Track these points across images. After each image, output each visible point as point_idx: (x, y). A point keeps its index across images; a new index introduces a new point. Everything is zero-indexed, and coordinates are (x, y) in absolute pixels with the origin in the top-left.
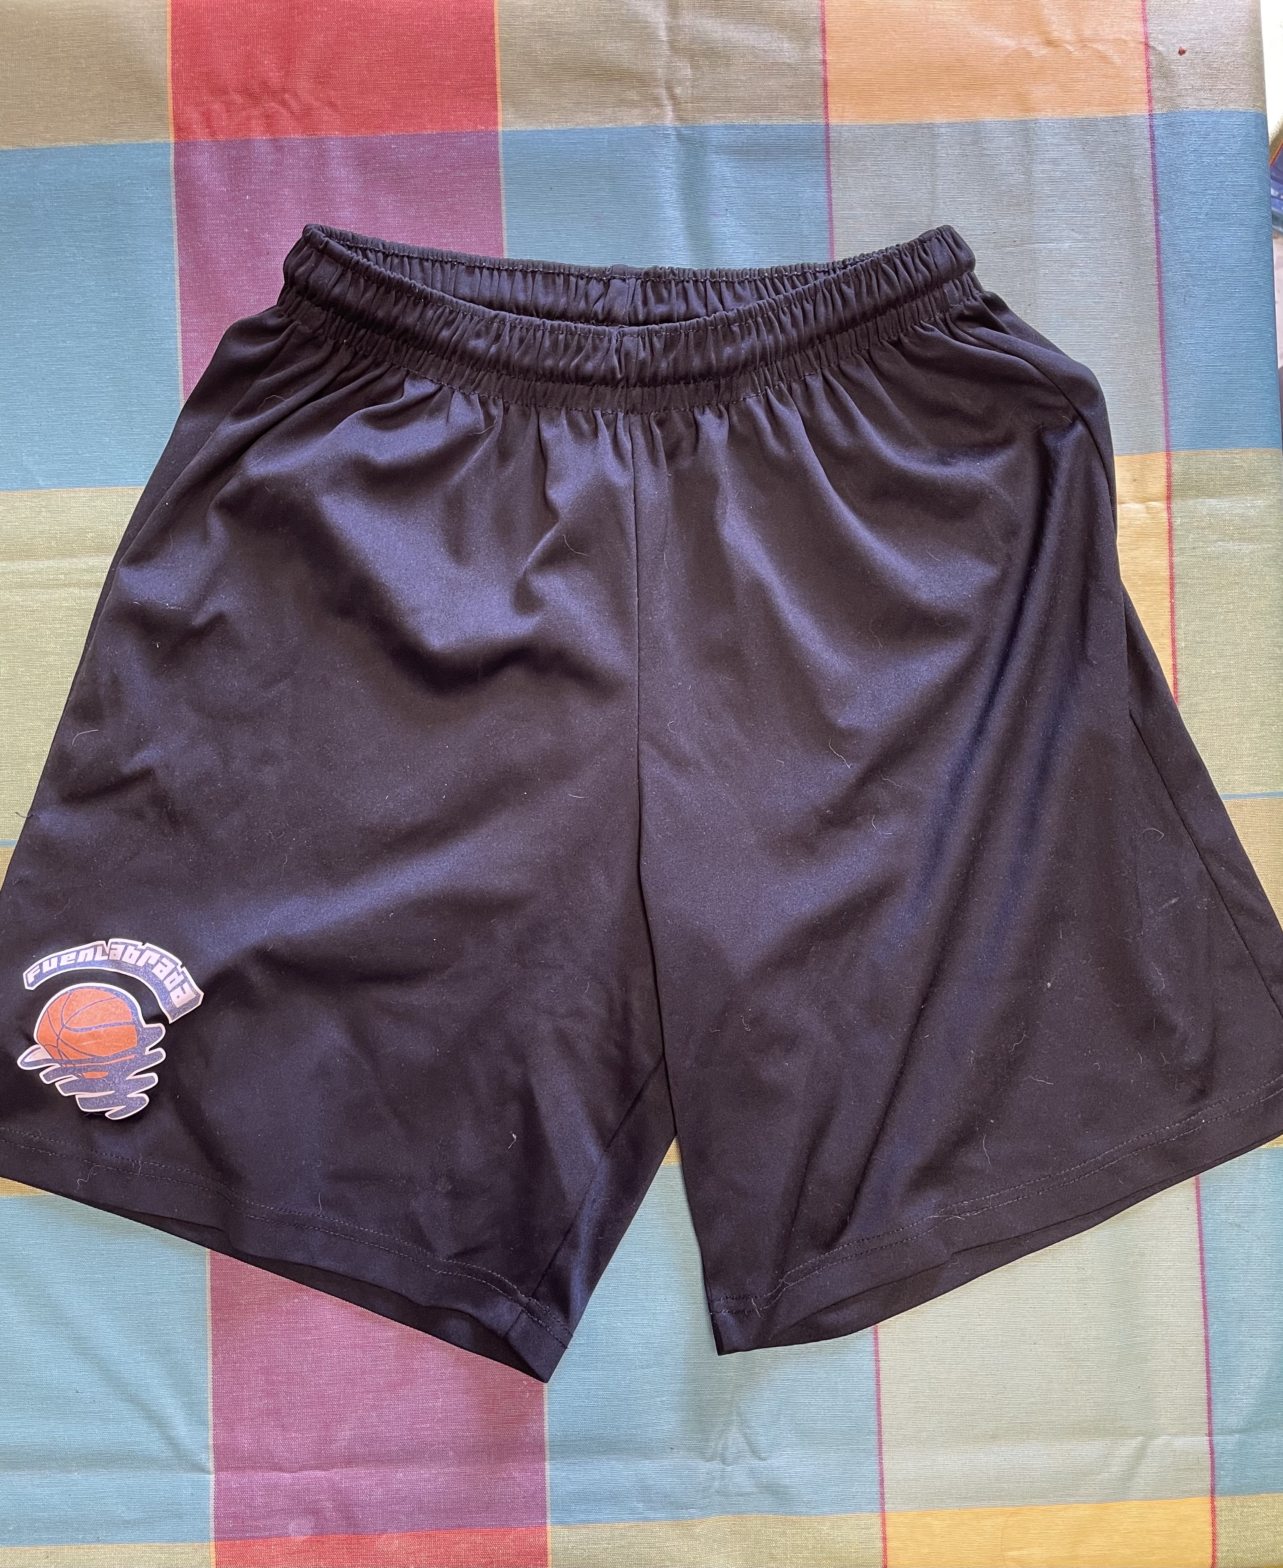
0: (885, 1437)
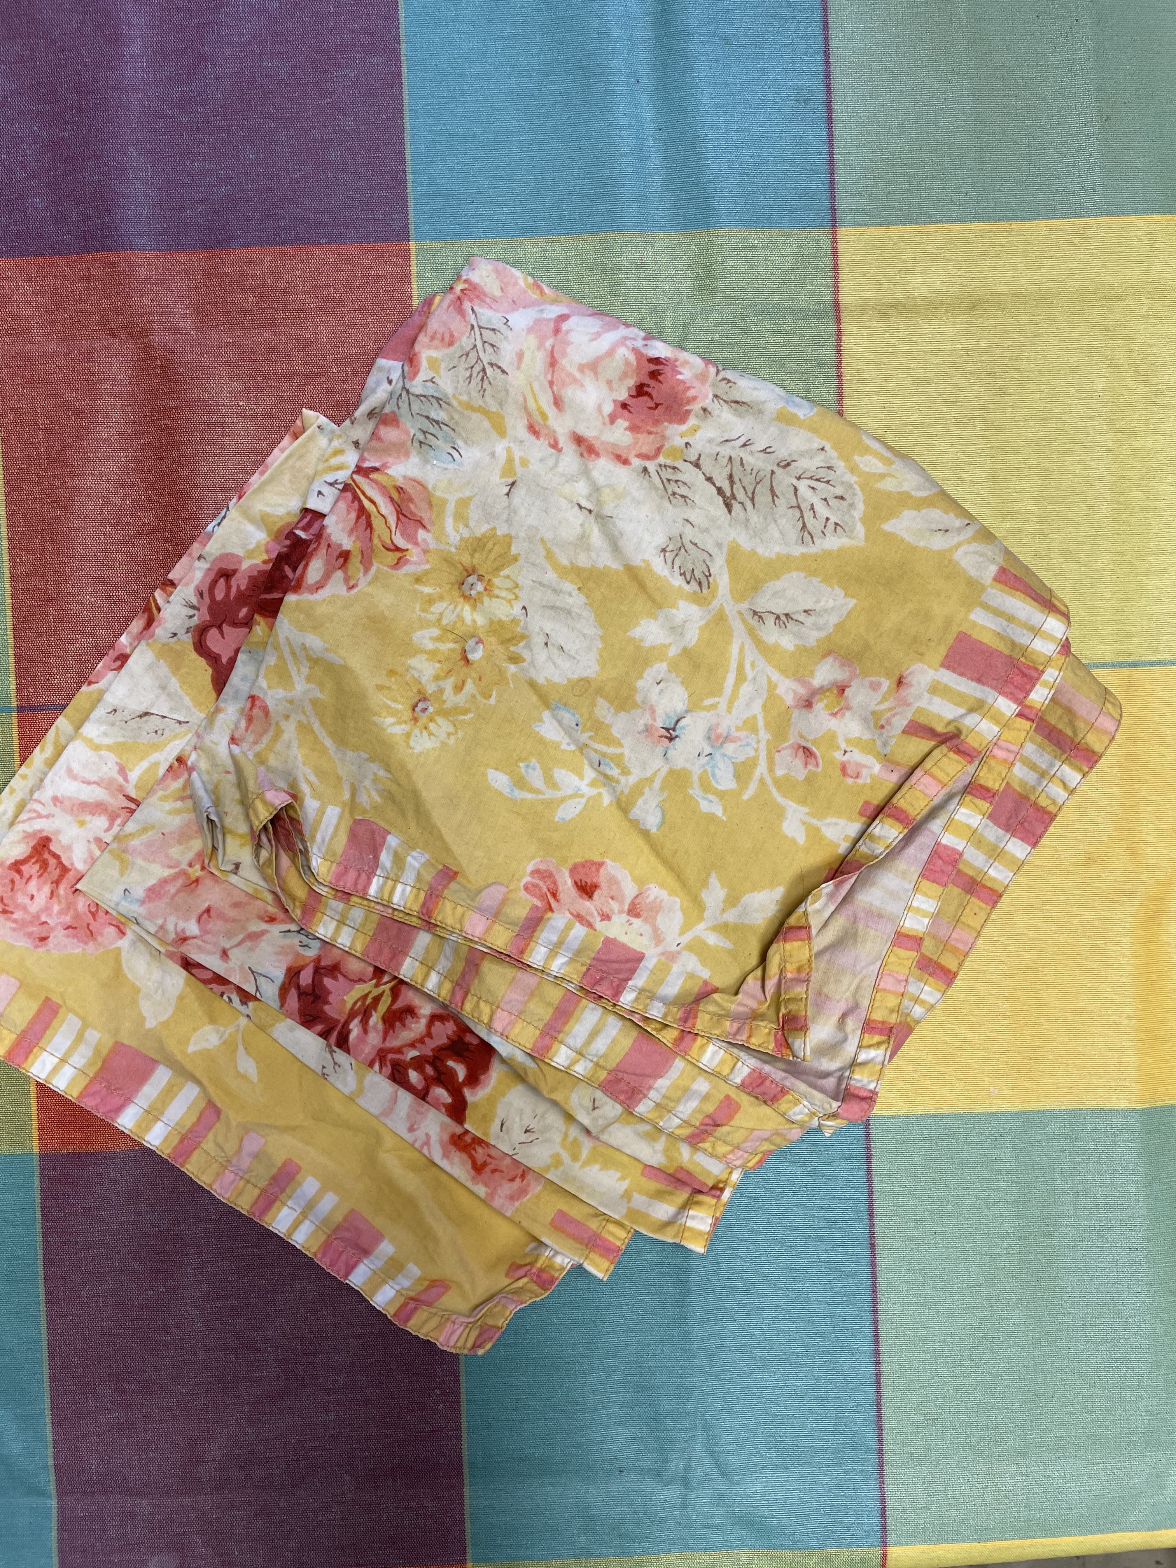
0: (886, 1456)
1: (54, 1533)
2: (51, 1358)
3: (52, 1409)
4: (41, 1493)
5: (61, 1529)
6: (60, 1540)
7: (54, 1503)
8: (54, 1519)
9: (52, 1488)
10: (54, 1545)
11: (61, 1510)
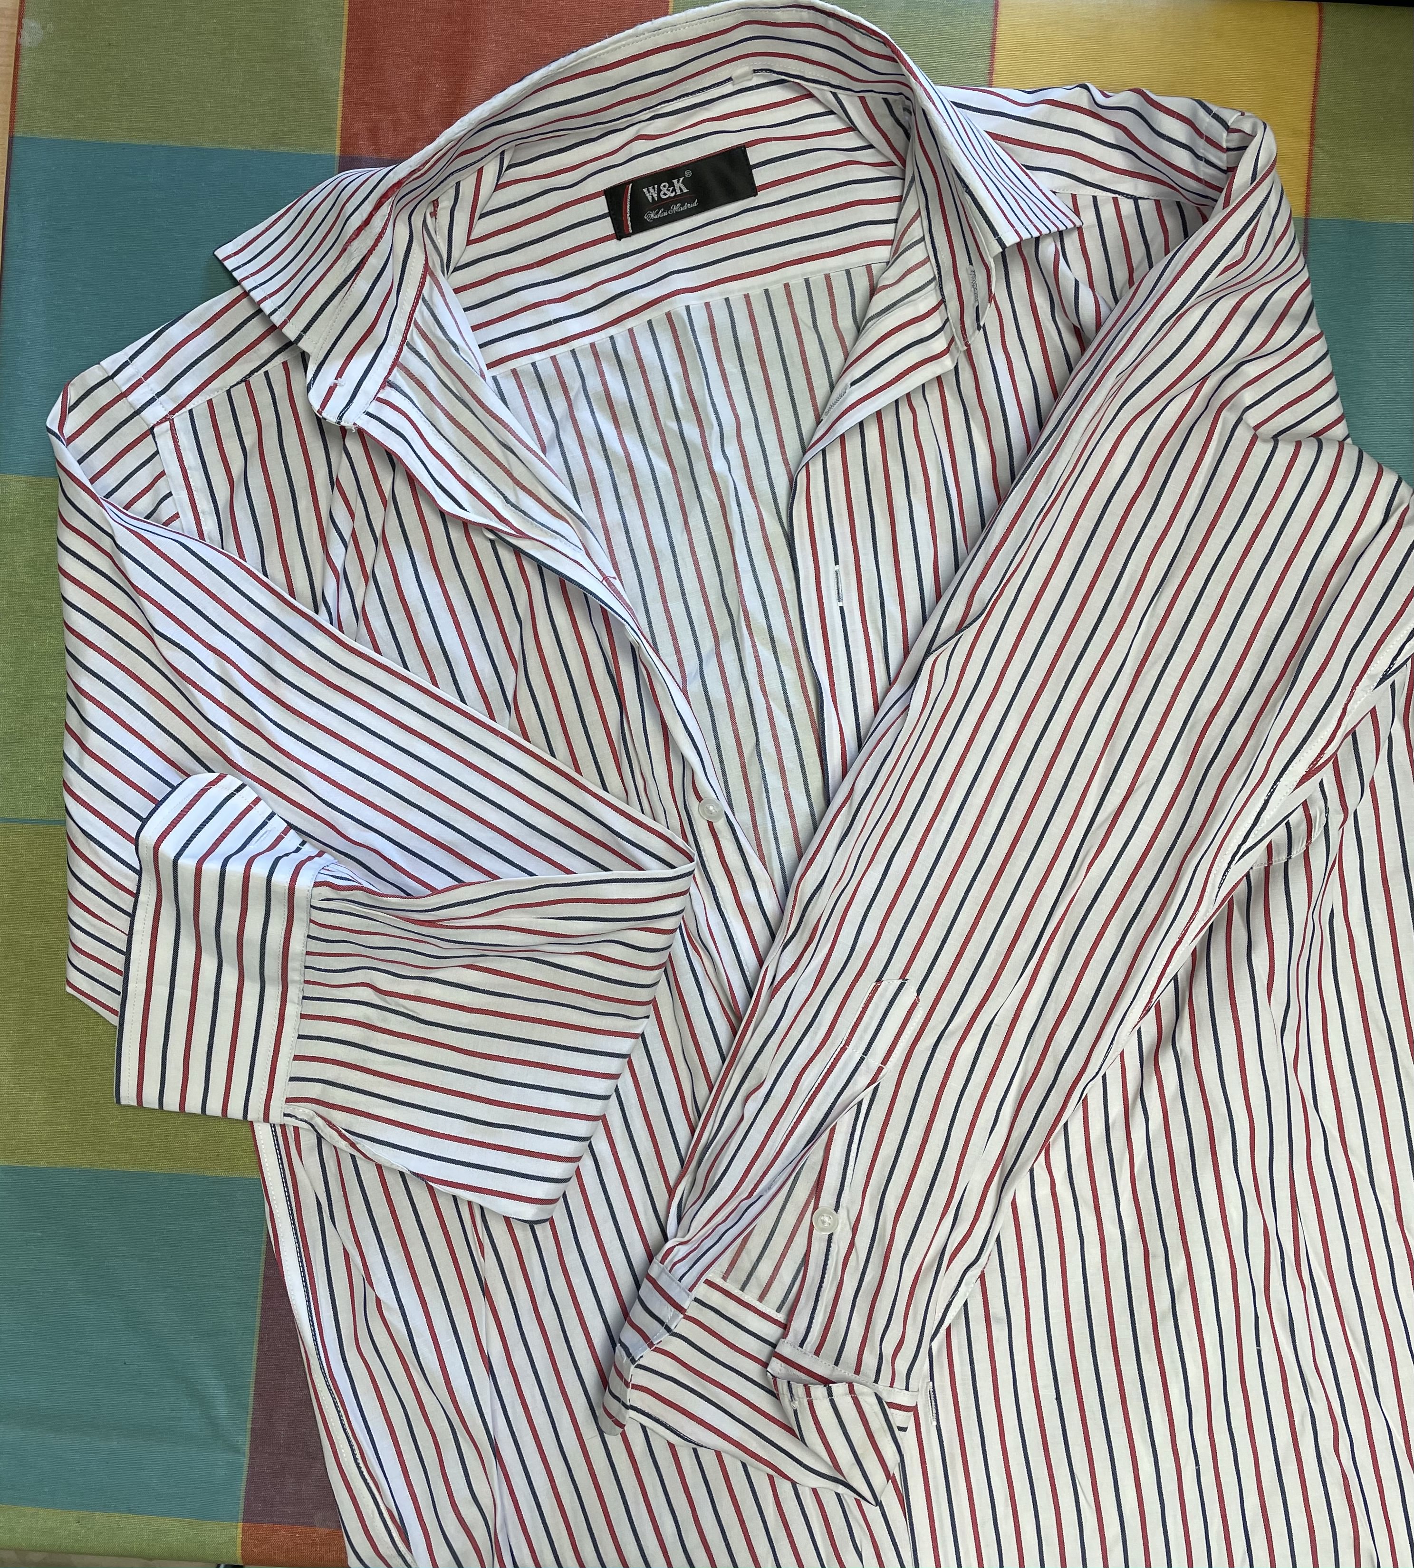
1: (244, 1484)
2: (261, 1342)
3: (256, 1382)
4: (237, 1451)
5: (249, 1482)
6: (247, 1491)
7: (246, 1461)
8: (245, 1473)
9: (247, 1449)
10: (243, 1494)
11: (251, 1466)
